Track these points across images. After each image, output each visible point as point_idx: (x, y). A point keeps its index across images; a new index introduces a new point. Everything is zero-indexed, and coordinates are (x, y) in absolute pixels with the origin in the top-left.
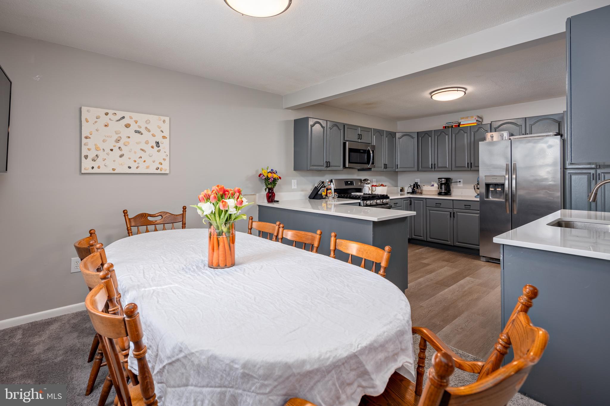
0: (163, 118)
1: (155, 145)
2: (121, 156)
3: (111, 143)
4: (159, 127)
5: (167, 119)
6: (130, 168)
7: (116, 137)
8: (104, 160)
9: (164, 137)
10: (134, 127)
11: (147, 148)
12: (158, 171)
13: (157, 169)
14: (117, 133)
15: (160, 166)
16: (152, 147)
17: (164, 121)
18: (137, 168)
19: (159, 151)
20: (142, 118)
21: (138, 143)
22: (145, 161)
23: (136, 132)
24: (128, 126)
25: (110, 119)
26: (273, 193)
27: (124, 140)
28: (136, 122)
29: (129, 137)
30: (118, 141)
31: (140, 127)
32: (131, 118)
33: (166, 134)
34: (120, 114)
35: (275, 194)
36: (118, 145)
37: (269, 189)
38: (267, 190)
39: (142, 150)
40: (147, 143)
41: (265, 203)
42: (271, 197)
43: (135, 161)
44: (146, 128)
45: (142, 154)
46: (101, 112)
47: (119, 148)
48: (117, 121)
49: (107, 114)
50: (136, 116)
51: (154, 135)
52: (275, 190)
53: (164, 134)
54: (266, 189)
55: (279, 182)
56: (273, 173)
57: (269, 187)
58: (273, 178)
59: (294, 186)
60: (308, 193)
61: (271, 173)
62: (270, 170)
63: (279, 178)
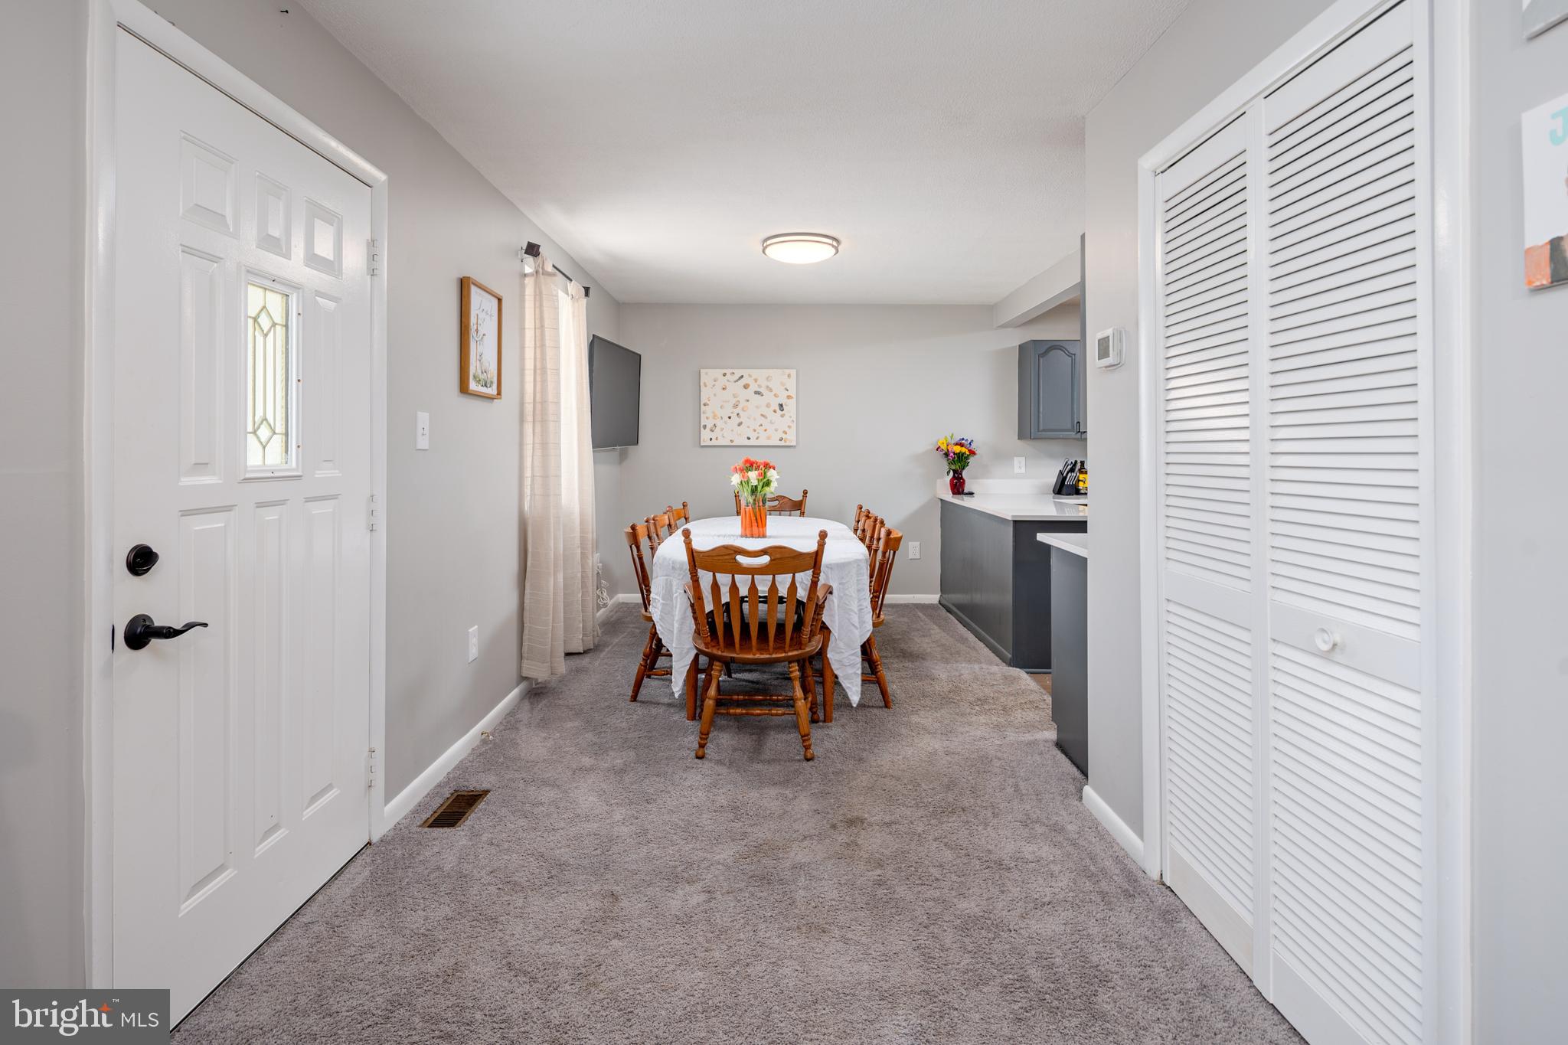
0: (787, 371)
1: (777, 409)
2: (740, 424)
3: (729, 410)
4: (783, 384)
5: (793, 372)
6: (749, 438)
7: (734, 401)
8: (722, 429)
9: (789, 397)
10: (754, 387)
11: (769, 412)
12: (782, 443)
13: (781, 440)
14: (735, 396)
15: (784, 436)
16: (775, 411)
17: (789, 376)
18: (757, 438)
19: (782, 416)
20: (760, 374)
21: (757, 407)
22: (766, 430)
23: (756, 393)
24: (746, 387)
25: (728, 381)
26: (962, 478)
27: (743, 404)
28: (756, 380)
29: (748, 401)
30: (736, 406)
31: (760, 386)
32: (750, 376)
33: (793, 392)
34: (738, 373)
35: (964, 481)
36: (736, 411)
37: (955, 471)
38: (952, 473)
39: (762, 415)
40: (768, 406)
41: (948, 496)
42: (958, 486)
43: (755, 431)
44: (768, 387)
45: (762, 420)
46: (718, 373)
47: (738, 414)
48: (735, 382)
49: (725, 375)
50: (755, 373)
51: (776, 396)
52: (965, 474)
53: (789, 393)
54: (948, 473)
55: (972, 460)
56: (962, 445)
57: (953, 467)
58: (954, 453)
59: (1020, 468)
60: (1052, 479)
61: (957, 444)
62: (957, 439)
63: (972, 453)
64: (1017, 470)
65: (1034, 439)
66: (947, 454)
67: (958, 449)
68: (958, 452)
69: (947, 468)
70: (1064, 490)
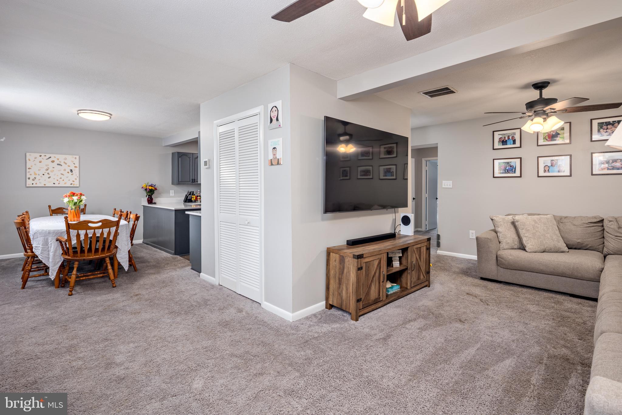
0: (75, 156)
1: (70, 171)
2: (49, 178)
3: (43, 171)
4: (73, 162)
5: (77, 157)
6: (54, 184)
7: (46, 168)
8: (39, 180)
9: (76, 167)
10: (57, 162)
11: (65, 173)
12: (72, 186)
13: (71, 184)
14: (46, 166)
15: (73, 183)
16: (68, 173)
17: (76, 158)
18: (59, 184)
19: (72, 174)
20: (61, 157)
21: (59, 171)
22: (63, 180)
23: (58, 164)
24: (53, 162)
25: (42, 159)
26: (152, 198)
27: (51, 169)
28: (58, 159)
29: (54, 168)
30: (47, 170)
31: (60, 162)
32: (55, 157)
33: (77, 165)
34: (48, 156)
35: (152, 199)
36: (48, 172)
37: (149, 196)
38: (148, 196)
39: (62, 174)
40: (65, 170)
41: (146, 204)
42: (150, 201)
43: (58, 180)
44: (64, 162)
45: (62, 176)
46: (37, 155)
47: (48, 173)
48: (47, 159)
49: (41, 156)
50: (58, 156)
51: (69, 166)
52: (153, 197)
53: (75, 165)
54: (146, 196)
55: (155, 192)
56: (152, 186)
57: (149, 194)
58: (149, 189)
59: (172, 194)
60: (183, 198)
61: (150, 186)
62: (150, 184)
63: (156, 189)
64: (171, 195)
65: (178, 184)
66: (146, 190)
67: (150, 188)
68: (151, 189)
69: (146, 194)
70: (187, 201)
